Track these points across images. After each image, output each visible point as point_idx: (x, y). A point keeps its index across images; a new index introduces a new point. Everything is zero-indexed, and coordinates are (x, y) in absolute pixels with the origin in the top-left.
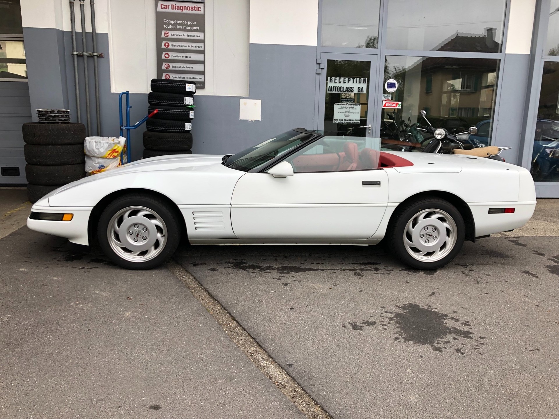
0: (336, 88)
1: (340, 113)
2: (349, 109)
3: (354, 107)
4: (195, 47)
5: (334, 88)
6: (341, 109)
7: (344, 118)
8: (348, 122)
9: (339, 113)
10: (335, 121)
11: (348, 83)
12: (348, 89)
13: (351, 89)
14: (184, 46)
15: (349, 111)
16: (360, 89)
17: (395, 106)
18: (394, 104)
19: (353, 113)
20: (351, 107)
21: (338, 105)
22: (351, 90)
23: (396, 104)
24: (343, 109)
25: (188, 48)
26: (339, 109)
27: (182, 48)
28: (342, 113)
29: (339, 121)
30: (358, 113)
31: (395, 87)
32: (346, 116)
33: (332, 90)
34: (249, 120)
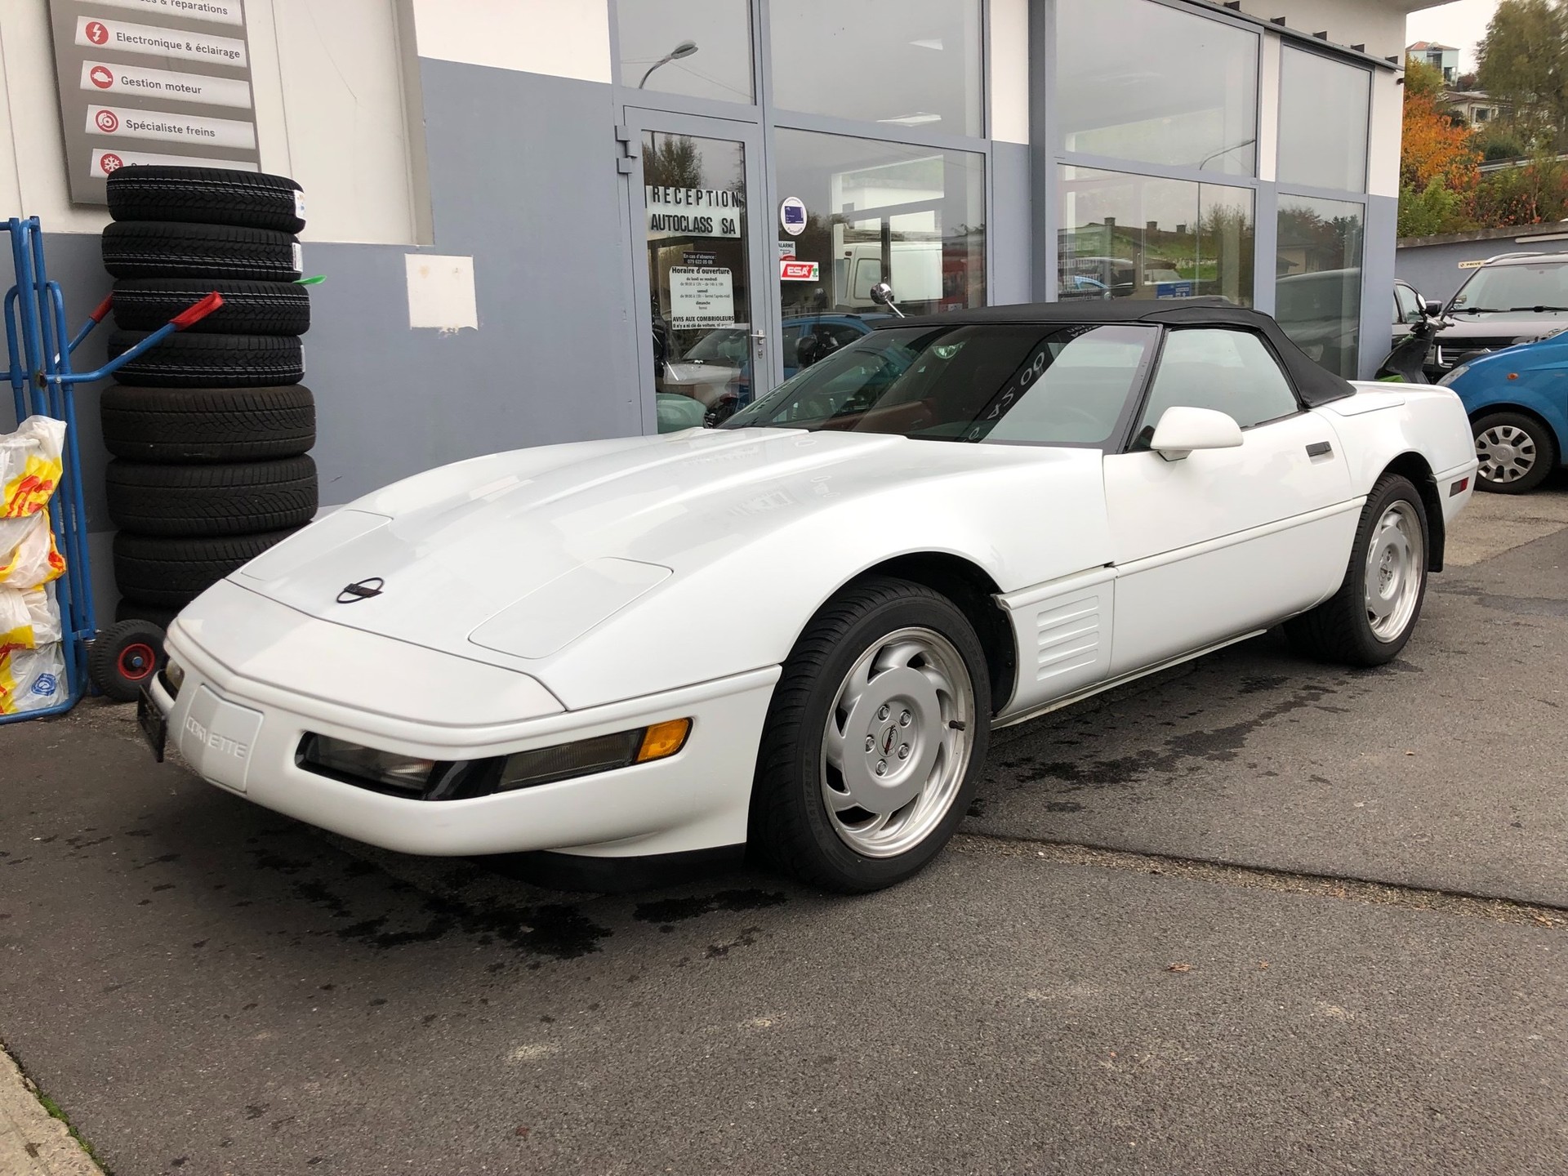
0: (671, 219)
1: (686, 296)
2: (707, 284)
3: (716, 279)
4: (213, 52)
5: (666, 218)
6: (687, 284)
7: (697, 312)
8: (708, 325)
9: (682, 296)
10: (676, 323)
11: (698, 204)
12: (700, 225)
13: (705, 223)
14: (167, 45)
15: (706, 291)
16: (728, 224)
17: (806, 273)
18: (805, 269)
19: (716, 297)
20: (711, 279)
21: (679, 271)
22: (707, 226)
23: (808, 268)
24: (691, 284)
25: (183, 53)
26: (682, 284)
27: (156, 50)
28: (690, 296)
29: (686, 323)
30: (728, 296)
31: (802, 220)
32: (701, 306)
33: (662, 227)
34: (441, 328)
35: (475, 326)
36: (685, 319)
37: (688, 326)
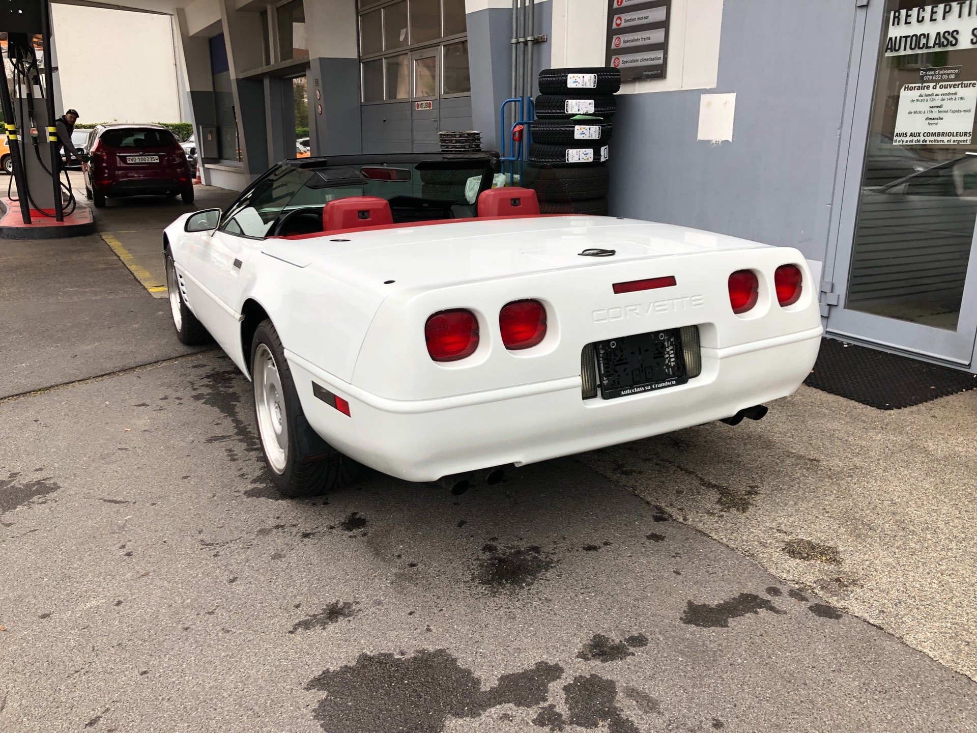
0: (909, 39)
1: (915, 112)
2: (943, 100)
3: (955, 94)
5: (903, 40)
6: (918, 100)
7: (923, 127)
8: (936, 141)
9: (910, 113)
10: (898, 139)
11: (944, 18)
12: (942, 40)
13: (950, 37)
15: (941, 106)
19: (953, 112)
20: (949, 94)
21: (912, 89)
22: (951, 39)
24: (922, 100)
26: (913, 101)
28: (920, 112)
29: (909, 138)
30: (969, 111)
32: (931, 121)
33: (897, 48)
34: (712, 141)
35: (730, 140)
36: (908, 135)
37: (911, 141)
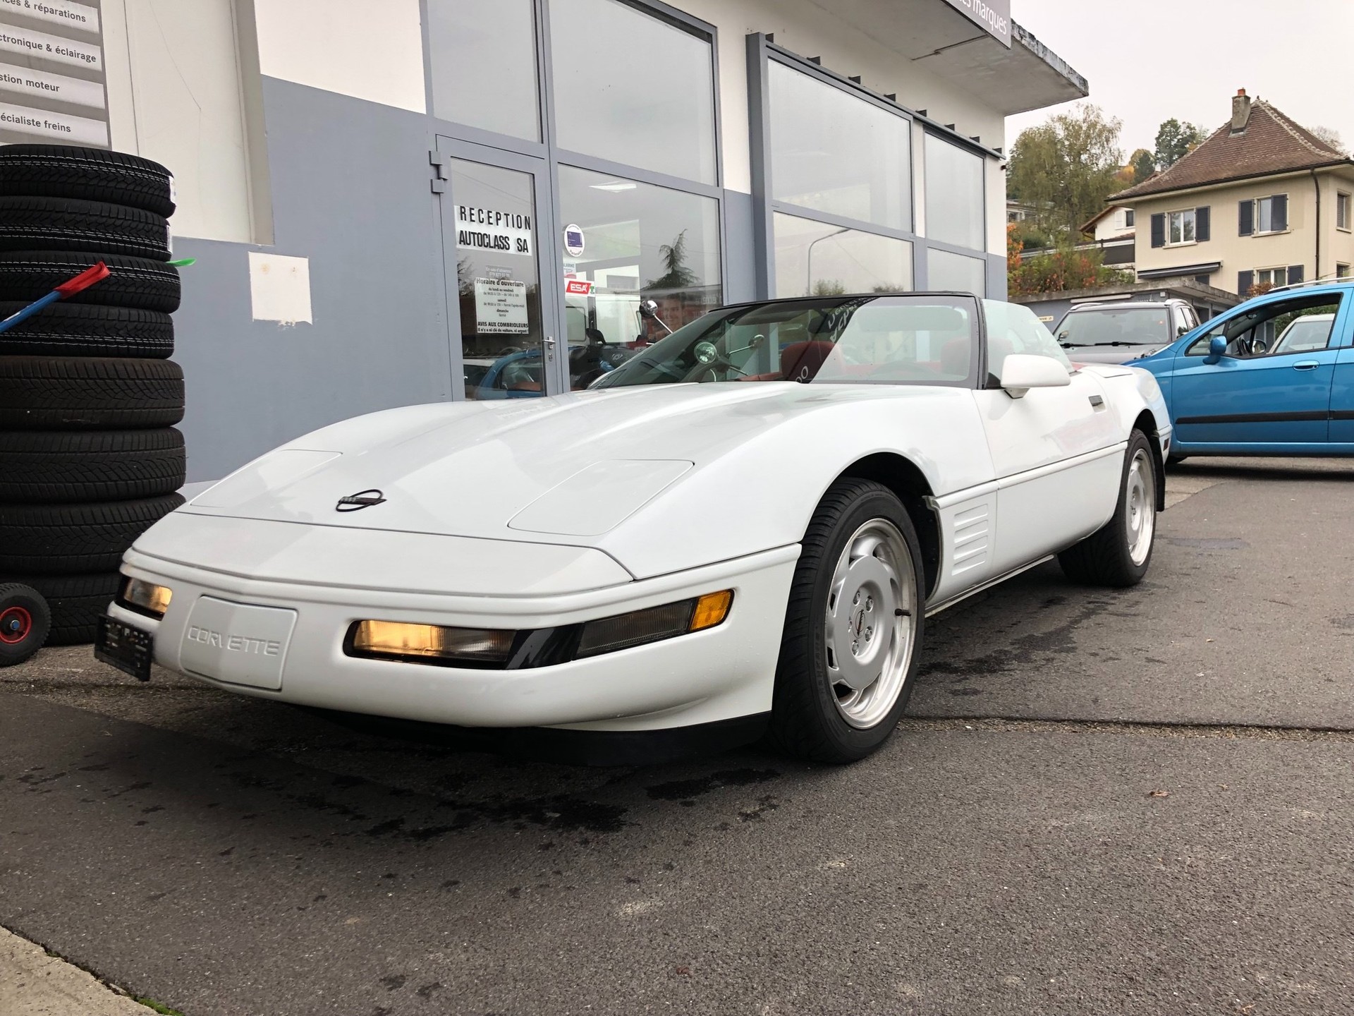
0: (476, 236)
1: (489, 304)
2: (505, 295)
3: (512, 291)
4: (71, 54)
5: (472, 235)
6: (489, 293)
7: (497, 319)
8: (507, 330)
9: (485, 304)
10: (481, 327)
11: (497, 224)
12: (500, 243)
13: (503, 241)
14: (29, 45)
15: (505, 301)
16: (522, 244)
17: (585, 290)
18: (584, 286)
19: (514, 306)
20: (508, 291)
21: (482, 282)
22: (505, 244)
23: (586, 286)
24: (492, 294)
25: (43, 53)
26: (485, 293)
27: (18, 48)
28: (492, 304)
29: (489, 328)
30: (523, 306)
31: (581, 244)
32: (502, 313)
33: (468, 242)
34: (279, 322)
35: (310, 321)
36: (487, 324)
37: (490, 330)
